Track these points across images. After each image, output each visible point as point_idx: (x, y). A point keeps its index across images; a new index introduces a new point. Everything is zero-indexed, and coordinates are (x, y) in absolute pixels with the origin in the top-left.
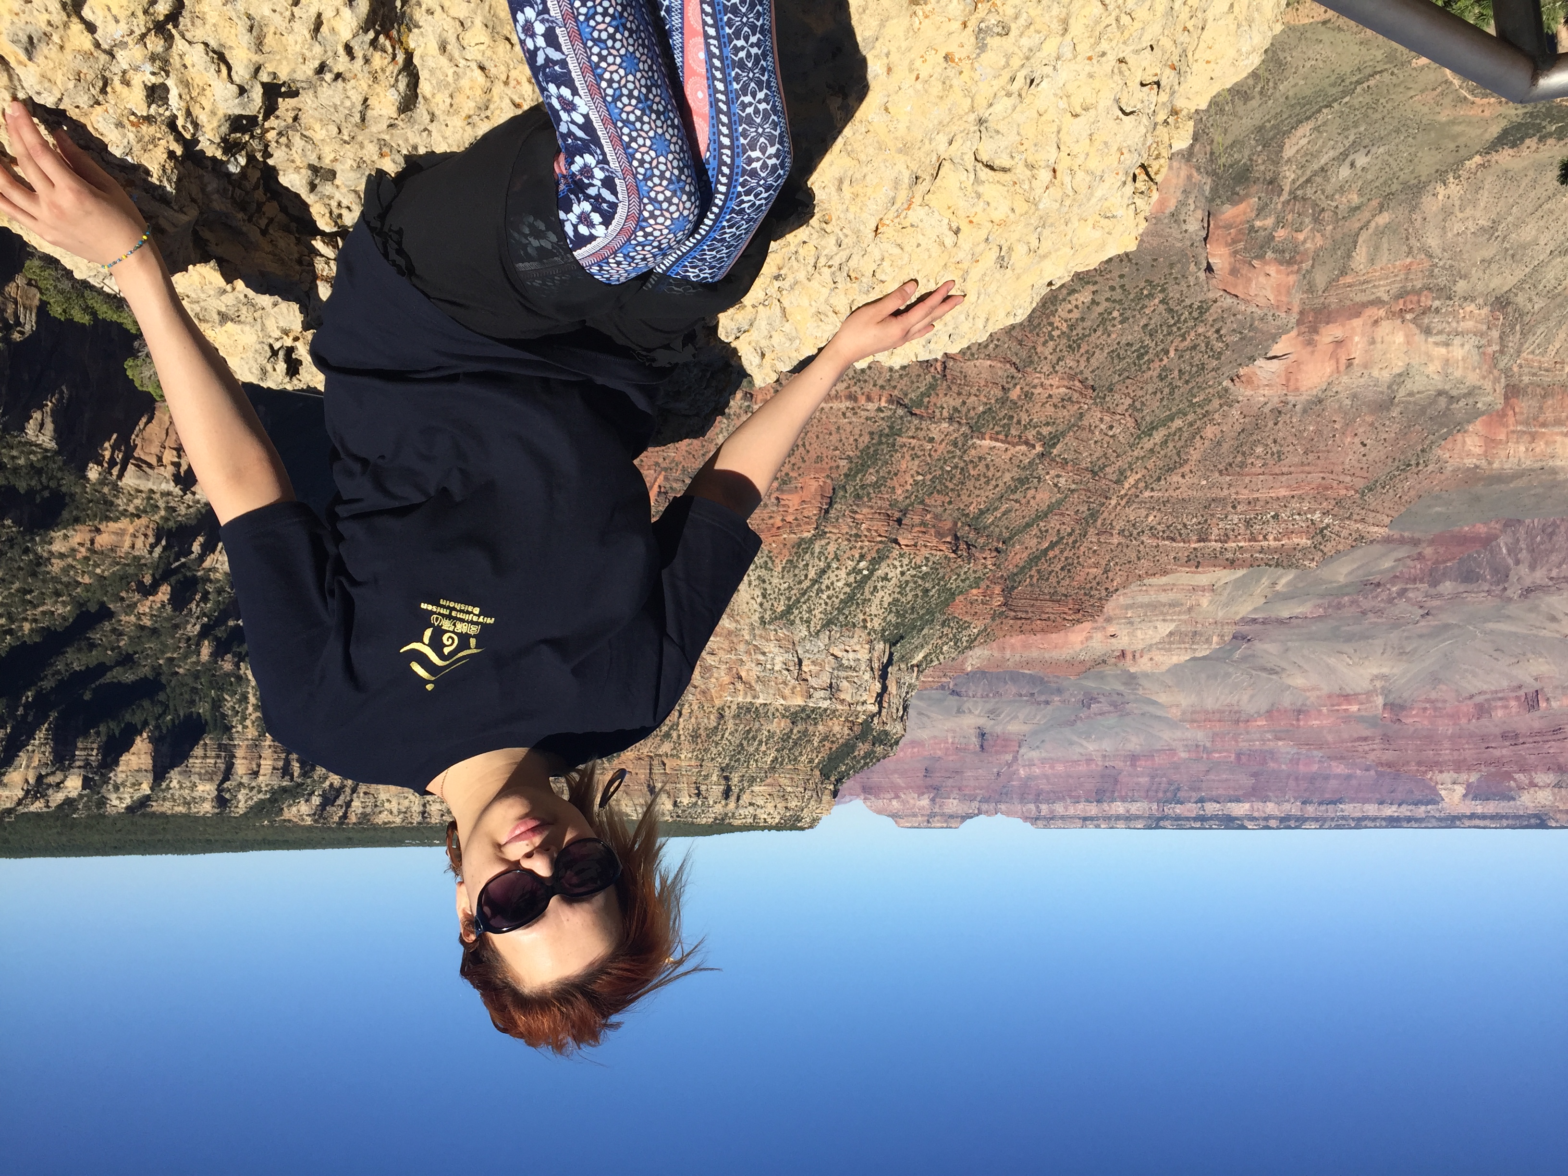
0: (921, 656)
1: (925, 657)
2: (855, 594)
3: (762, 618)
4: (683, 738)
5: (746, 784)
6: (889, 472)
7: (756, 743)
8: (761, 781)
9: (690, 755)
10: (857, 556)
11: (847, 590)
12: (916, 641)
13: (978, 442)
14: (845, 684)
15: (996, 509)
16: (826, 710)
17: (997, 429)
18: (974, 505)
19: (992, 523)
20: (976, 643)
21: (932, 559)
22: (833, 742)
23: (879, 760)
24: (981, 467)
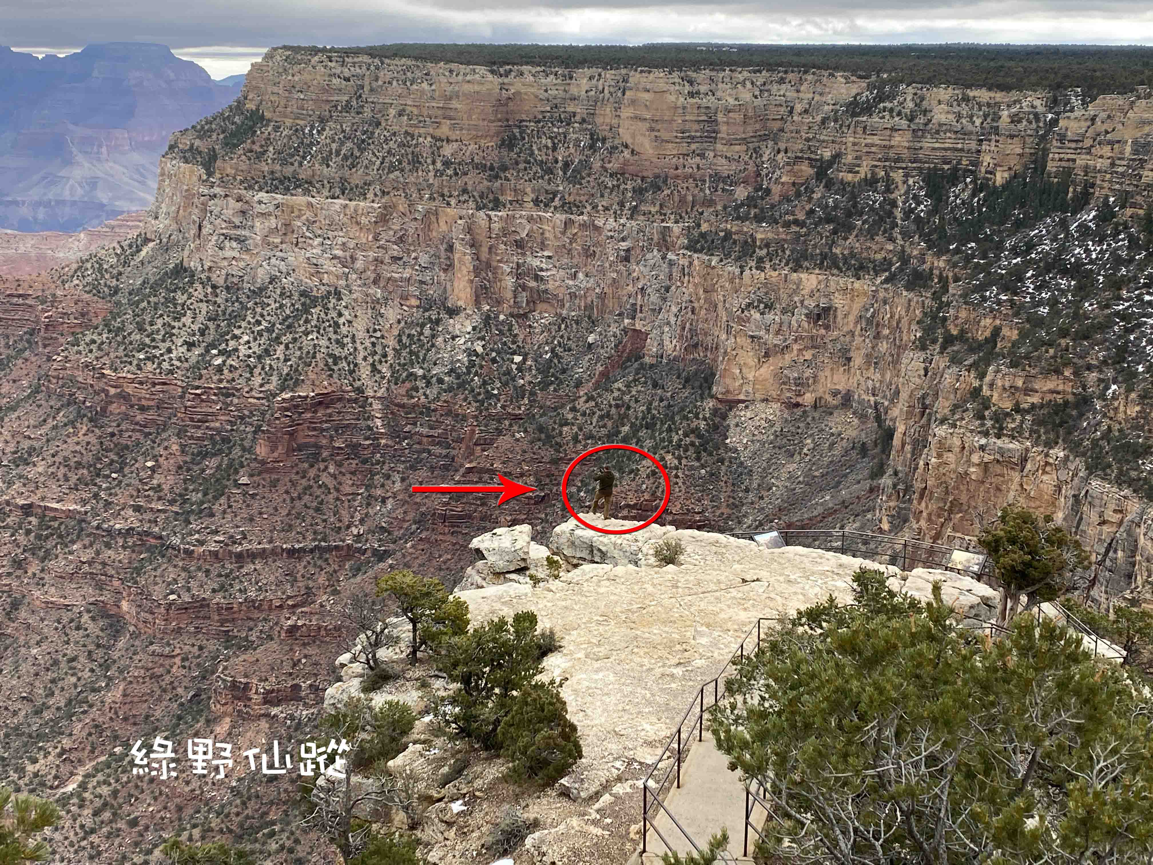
0: (143, 253)
1: (139, 251)
2: (229, 325)
3: (340, 299)
4: (429, 161)
5: (354, 103)
6: (189, 470)
7: (342, 153)
8: (336, 106)
9: (421, 140)
10: (226, 372)
11: (237, 332)
12: (150, 270)
13: (78, 508)
14: (237, 221)
15: (55, 428)
16: (261, 189)
17: (56, 524)
18: (83, 432)
19: (59, 410)
20: (75, 266)
21: (133, 368)
22: (251, 151)
23: (193, 127)
24: (74, 479)
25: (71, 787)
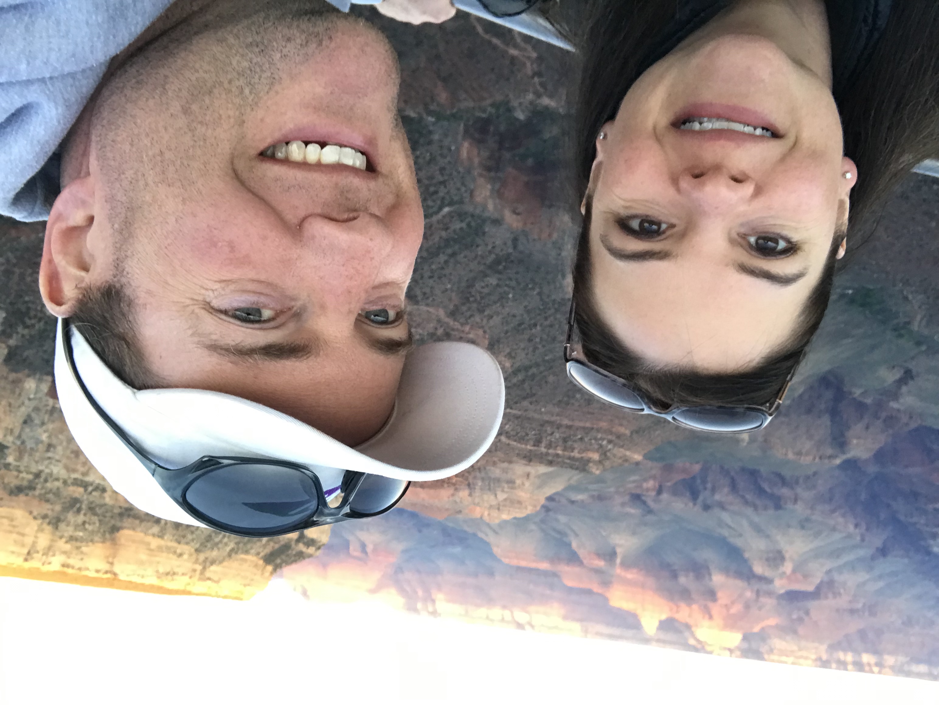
25: (446, 210)
